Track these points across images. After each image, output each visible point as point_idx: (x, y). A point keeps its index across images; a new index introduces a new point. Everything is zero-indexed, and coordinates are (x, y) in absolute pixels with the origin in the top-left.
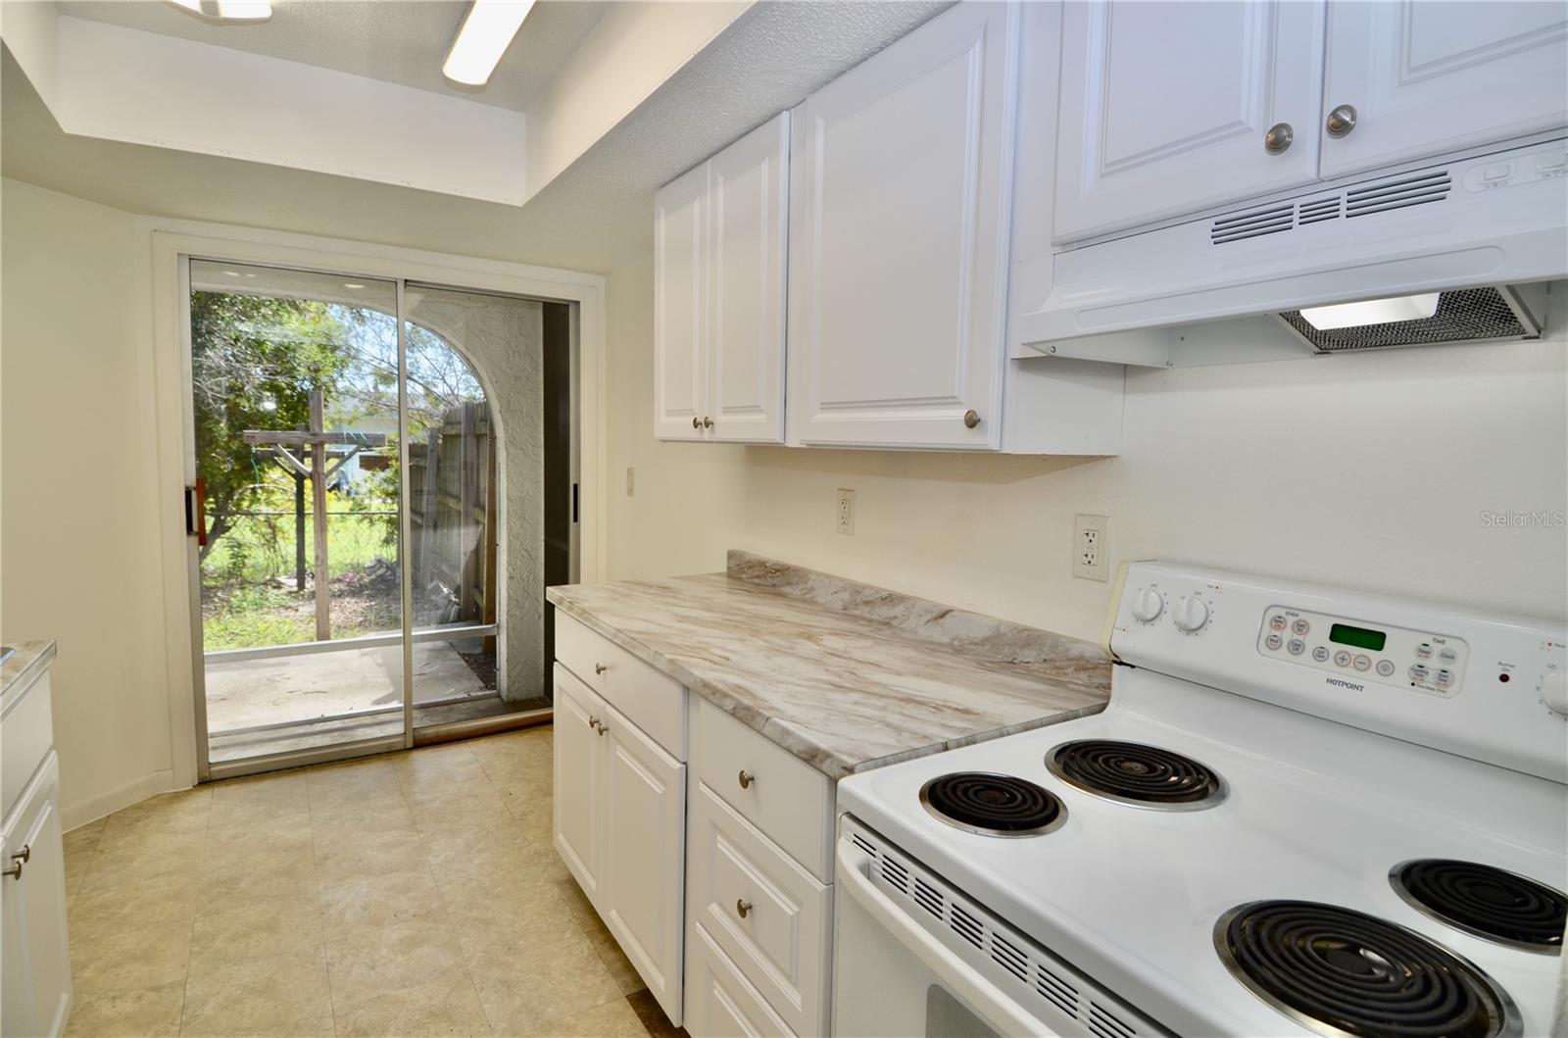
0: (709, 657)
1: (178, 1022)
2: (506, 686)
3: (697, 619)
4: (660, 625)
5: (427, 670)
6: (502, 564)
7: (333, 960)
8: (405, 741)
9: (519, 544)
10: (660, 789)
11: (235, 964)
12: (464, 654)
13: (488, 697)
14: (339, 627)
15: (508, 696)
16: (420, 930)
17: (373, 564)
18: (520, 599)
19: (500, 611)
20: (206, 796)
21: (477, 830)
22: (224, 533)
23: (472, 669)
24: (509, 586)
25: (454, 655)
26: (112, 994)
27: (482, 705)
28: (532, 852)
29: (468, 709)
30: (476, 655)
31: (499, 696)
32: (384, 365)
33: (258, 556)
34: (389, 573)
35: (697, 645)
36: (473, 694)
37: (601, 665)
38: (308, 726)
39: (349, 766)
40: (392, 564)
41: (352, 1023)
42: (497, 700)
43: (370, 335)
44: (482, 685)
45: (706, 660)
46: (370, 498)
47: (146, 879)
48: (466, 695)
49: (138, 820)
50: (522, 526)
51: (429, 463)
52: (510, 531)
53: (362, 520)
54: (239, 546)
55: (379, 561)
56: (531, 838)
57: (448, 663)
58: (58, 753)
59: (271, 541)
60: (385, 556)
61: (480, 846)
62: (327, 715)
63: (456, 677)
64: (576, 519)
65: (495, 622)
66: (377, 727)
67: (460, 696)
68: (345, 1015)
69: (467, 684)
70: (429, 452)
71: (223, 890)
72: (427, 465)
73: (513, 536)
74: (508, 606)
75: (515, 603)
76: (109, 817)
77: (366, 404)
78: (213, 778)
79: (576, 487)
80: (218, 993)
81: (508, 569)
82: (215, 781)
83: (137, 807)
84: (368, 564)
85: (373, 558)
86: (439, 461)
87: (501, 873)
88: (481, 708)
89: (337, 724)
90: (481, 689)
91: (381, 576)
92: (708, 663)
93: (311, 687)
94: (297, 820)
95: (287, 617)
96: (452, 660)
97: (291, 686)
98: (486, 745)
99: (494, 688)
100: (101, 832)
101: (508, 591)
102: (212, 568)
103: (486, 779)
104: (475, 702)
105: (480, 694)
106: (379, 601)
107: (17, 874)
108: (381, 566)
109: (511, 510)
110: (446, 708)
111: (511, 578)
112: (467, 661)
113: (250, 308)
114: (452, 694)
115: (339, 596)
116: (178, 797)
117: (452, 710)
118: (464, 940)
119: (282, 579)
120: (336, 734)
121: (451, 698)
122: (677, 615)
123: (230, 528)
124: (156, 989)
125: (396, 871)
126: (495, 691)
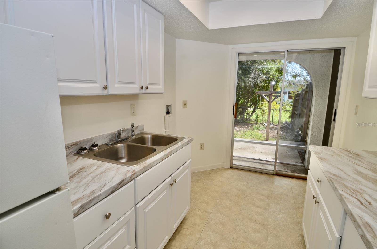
0: (361, 199)
1: (206, 222)
2: (307, 164)
3: (365, 175)
4: (345, 173)
5: (288, 153)
6: (310, 130)
7: (238, 225)
8: (274, 173)
9: (316, 125)
10: (331, 239)
11: (220, 214)
12: (299, 151)
13: (302, 166)
14: (272, 137)
15: (307, 168)
16: (260, 228)
17: (285, 123)
18: (314, 141)
19: (308, 143)
20: (230, 171)
21: (284, 206)
22: (255, 112)
23: (300, 156)
24: (311, 137)
25: (296, 151)
26: (200, 209)
27: (299, 168)
28: (297, 221)
29: (295, 168)
30: (302, 152)
31: (304, 166)
32: (294, 73)
33: (261, 117)
34: (288, 125)
35: (358, 190)
36: (297, 164)
37: (319, 179)
38: (256, 160)
39: (260, 174)
40: (289, 123)
41: (236, 245)
42: (303, 168)
43: (291, 66)
44: (301, 162)
45: (359, 200)
46: (287, 106)
47: (214, 186)
48: (295, 164)
49: (218, 172)
50: (318, 120)
51: (300, 98)
52: (314, 121)
53: (284, 111)
54: (258, 115)
55: (286, 122)
56: (298, 216)
57: (294, 153)
58: (192, 160)
59: (263, 115)
60: (288, 121)
61: (283, 211)
62: (261, 159)
63: (295, 157)
64: (334, 120)
65: (306, 146)
66: (270, 166)
67: (293, 164)
68: (235, 242)
69: (297, 160)
70: (301, 96)
71: (225, 195)
72: (300, 99)
73: (314, 122)
74: (310, 142)
75: (313, 142)
76: (214, 169)
77: (288, 83)
78: (233, 167)
79: (336, 110)
80: (215, 219)
81: (311, 132)
82: (233, 168)
83: (219, 169)
84: (283, 122)
85: (285, 121)
86: (303, 98)
87: (286, 223)
88: (298, 168)
89: (262, 162)
90: (300, 163)
91: (286, 126)
92: (359, 202)
93: (261, 151)
94: (244, 184)
95: (263, 132)
96: (295, 152)
97: (257, 149)
98: (295, 181)
99: (304, 164)
100: (212, 172)
101: (311, 138)
102: (253, 119)
103: (292, 191)
104: (297, 166)
105: (299, 164)
106: (283, 132)
107: (172, 185)
108: (286, 123)
109: (315, 115)
110: (289, 165)
111: (312, 134)
112: (299, 154)
113: (261, 63)
114: (292, 162)
115: (275, 129)
116: (226, 169)
117: (290, 167)
118: (269, 238)
119: (264, 123)
120: (261, 164)
121: (291, 163)
122: (356, 170)
123: (256, 111)
124: (206, 212)
125: (260, 208)
126: (304, 165)
